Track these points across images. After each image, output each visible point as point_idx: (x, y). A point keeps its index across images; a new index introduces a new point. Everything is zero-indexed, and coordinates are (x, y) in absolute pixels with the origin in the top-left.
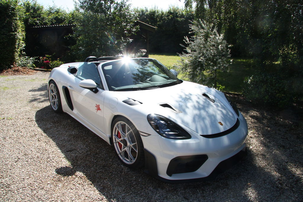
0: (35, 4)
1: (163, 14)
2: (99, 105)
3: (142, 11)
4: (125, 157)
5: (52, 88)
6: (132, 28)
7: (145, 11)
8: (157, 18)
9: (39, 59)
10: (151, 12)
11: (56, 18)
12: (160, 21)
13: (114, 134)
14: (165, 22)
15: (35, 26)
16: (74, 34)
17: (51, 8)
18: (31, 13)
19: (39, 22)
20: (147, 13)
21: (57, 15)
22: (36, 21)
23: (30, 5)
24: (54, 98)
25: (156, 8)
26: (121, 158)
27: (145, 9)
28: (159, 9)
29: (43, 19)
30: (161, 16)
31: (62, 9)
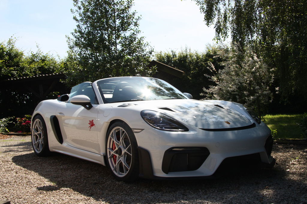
0: (12, 49)
1: (198, 58)
2: (93, 120)
3: (168, 57)
4: (120, 172)
5: (36, 125)
6: (147, 69)
7: (172, 56)
8: (189, 65)
9: (15, 120)
10: (180, 57)
11: (41, 69)
12: (194, 69)
13: (108, 147)
14: (202, 69)
15: (10, 79)
16: (66, 78)
17: (34, 55)
18: (6, 60)
19: (17, 73)
20: (175, 59)
21: (43, 64)
22: (12, 72)
23: (4, 50)
24: (39, 138)
25: (188, 51)
26: (116, 174)
27: (171, 54)
28: (192, 52)
29: (22, 69)
30: (196, 61)
31: (50, 57)
